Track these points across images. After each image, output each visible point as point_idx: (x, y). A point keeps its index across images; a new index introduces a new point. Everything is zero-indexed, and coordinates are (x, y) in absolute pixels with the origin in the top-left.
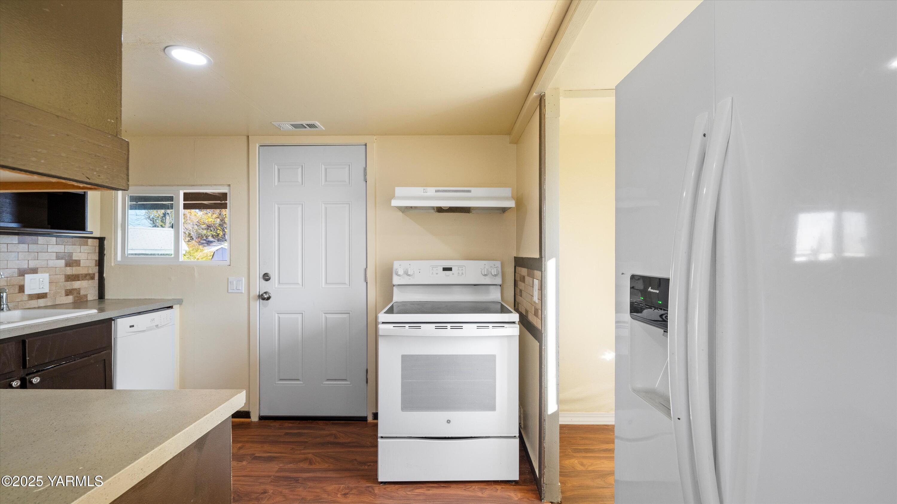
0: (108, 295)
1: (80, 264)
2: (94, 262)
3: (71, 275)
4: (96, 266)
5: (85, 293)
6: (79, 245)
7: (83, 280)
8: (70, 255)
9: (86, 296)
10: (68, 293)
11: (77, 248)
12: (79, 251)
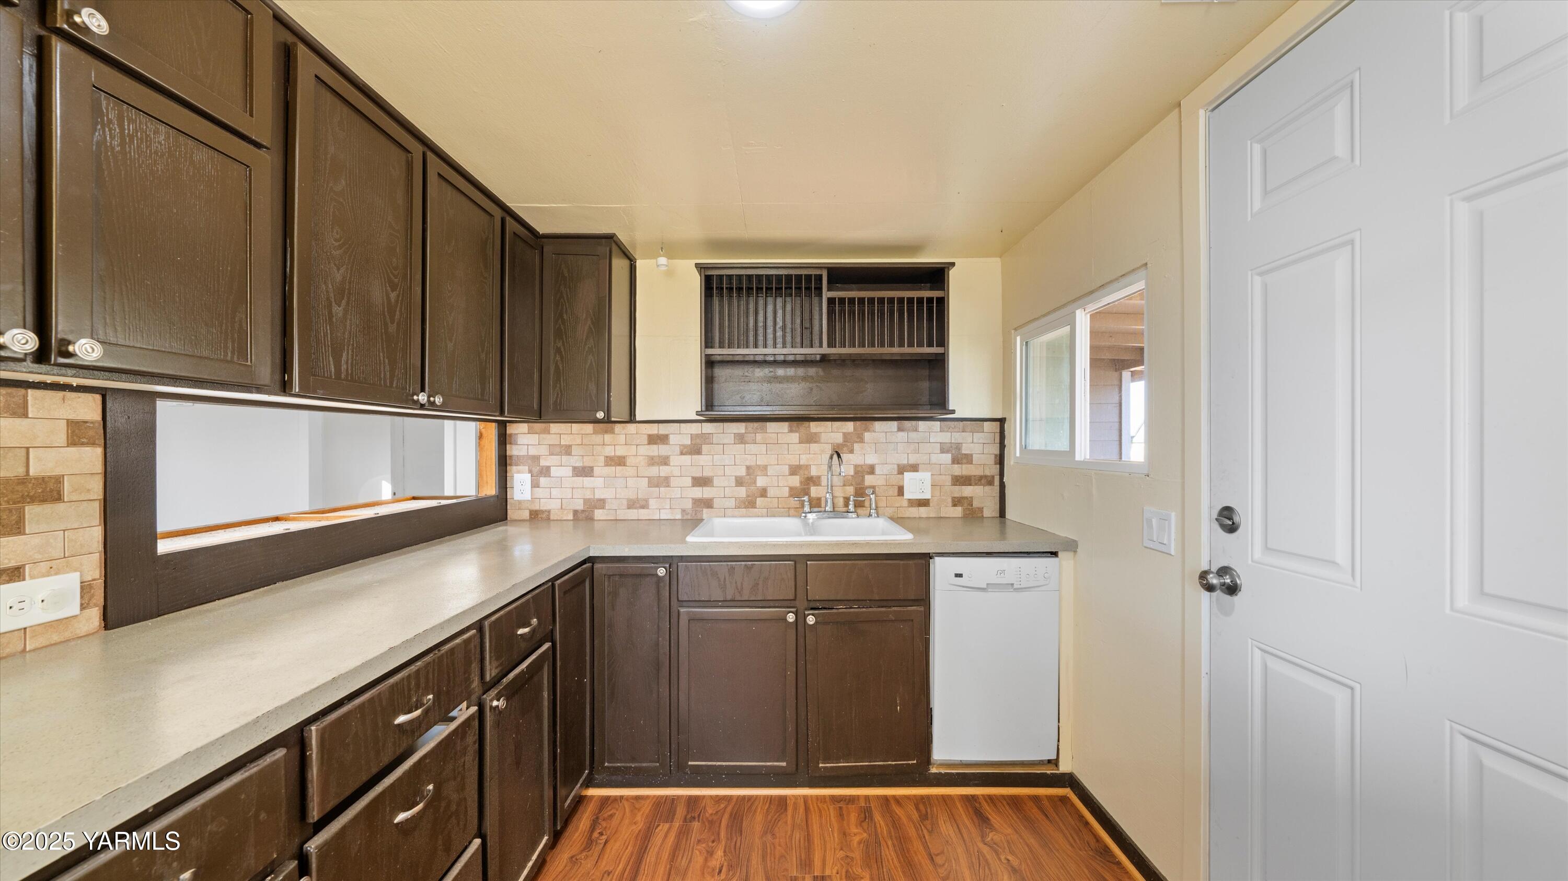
0: (1009, 515)
1: (972, 461)
2: (993, 457)
3: (959, 476)
4: (996, 464)
5: (979, 505)
6: (970, 432)
7: (976, 484)
8: (958, 446)
9: (981, 510)
10: (956, 502)
11: (968, 436)
12: (970, 440)
